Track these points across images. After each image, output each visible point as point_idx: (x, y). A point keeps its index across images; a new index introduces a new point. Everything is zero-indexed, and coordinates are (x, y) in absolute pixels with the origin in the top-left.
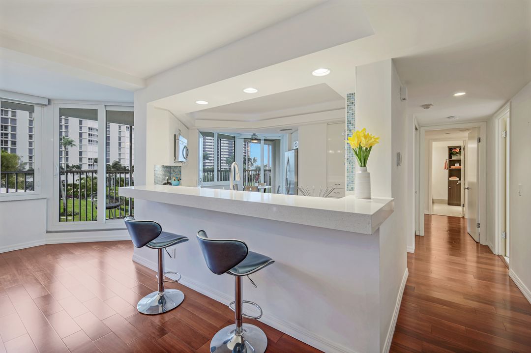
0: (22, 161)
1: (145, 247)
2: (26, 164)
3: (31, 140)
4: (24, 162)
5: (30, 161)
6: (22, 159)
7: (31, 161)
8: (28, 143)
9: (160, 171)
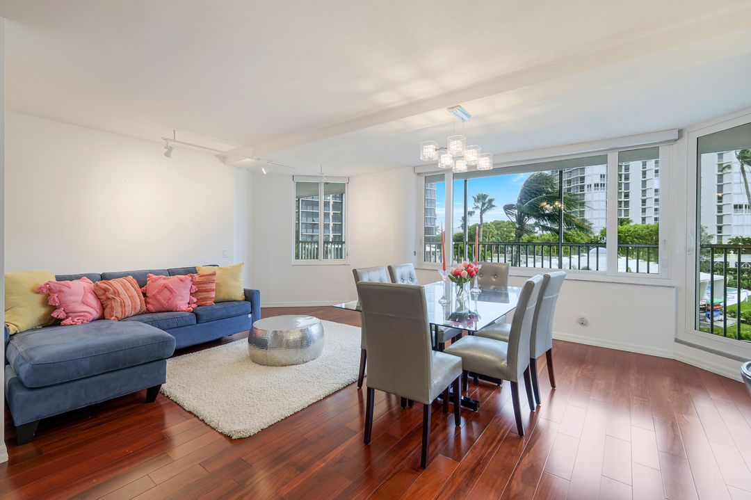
0: (707, 234)
2: (711, 237)
3: (721, 204)
4: (709, 234)
5: (718, 232)
6: (706, 230)
7: (720, 232)
8: (716, 208)
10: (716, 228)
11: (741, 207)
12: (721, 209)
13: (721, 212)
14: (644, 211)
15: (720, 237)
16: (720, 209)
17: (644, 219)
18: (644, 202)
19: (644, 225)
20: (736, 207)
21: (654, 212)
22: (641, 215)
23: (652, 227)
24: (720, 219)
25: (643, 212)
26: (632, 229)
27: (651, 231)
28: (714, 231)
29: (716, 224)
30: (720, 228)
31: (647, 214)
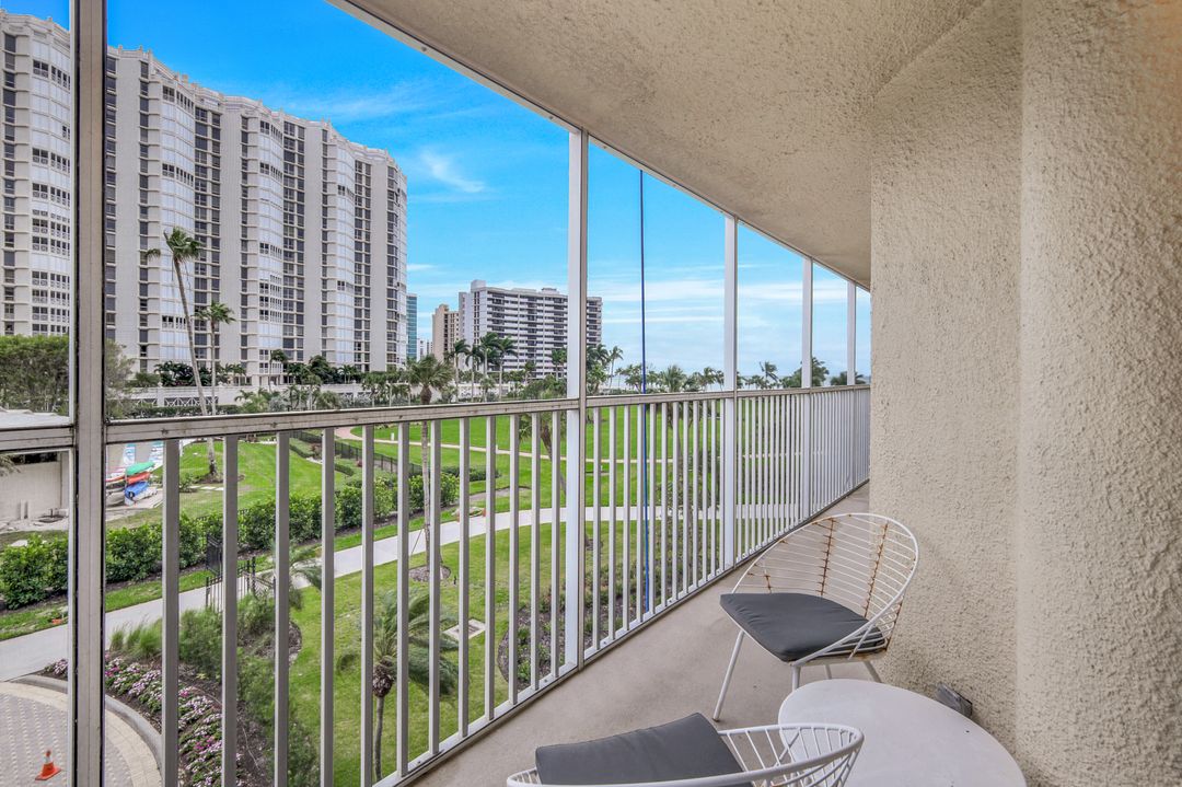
2: (132, 362)
3: (145, 312)
4: (129, 358)
5: (142, 355)
7: (145, 355)
8: (138, 317)
10: (138, 349)
11: (171, 319)
12: (146, 320)
13: (145, 325)
15: (144, 363)
16: (144, 320)
17: (9, 326)
18: (9, 292)
19: (9, 337)
20: (164, 319)
21: (31, 314)
23: (25, 340)
24: (144, 334)
25: (7, 311)
27: (24, 348)
28: (135, 354)
29: (138, 341)
30: (144, 349)
31: (18, 316)
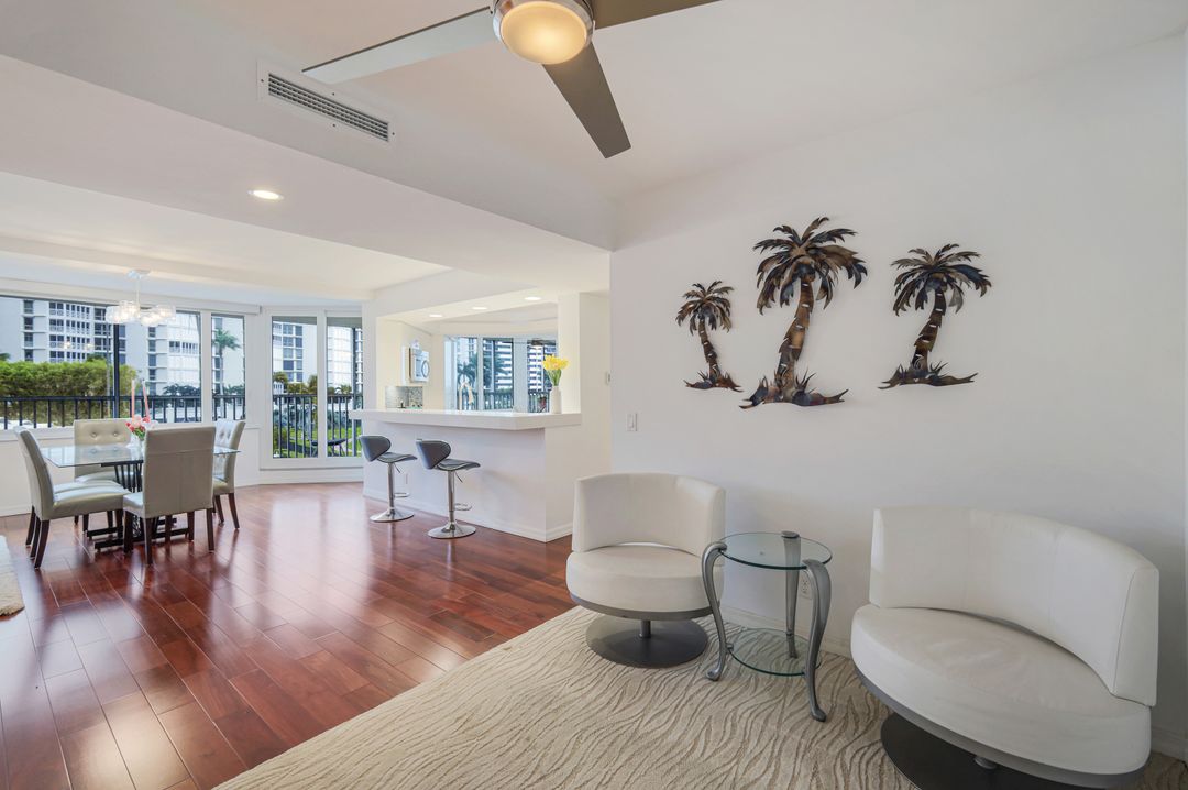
1: (376, 461)
3: (154, 339)
9: (393, 394)
10: (147, 372)
11: (178, 345)
12: (154, 345)
14: (29, 338)
15: (153, 385)
16: (152, 345)
17: (29, 354)
18: (29, 322)
20: (172, 344)
21: (49, 342)
22: (22, 345)
24: (152, 359)
25: (26, 339)
26: (12, 370)
28: (147, 377)
29: (147, 365)
30: (152, 372)
